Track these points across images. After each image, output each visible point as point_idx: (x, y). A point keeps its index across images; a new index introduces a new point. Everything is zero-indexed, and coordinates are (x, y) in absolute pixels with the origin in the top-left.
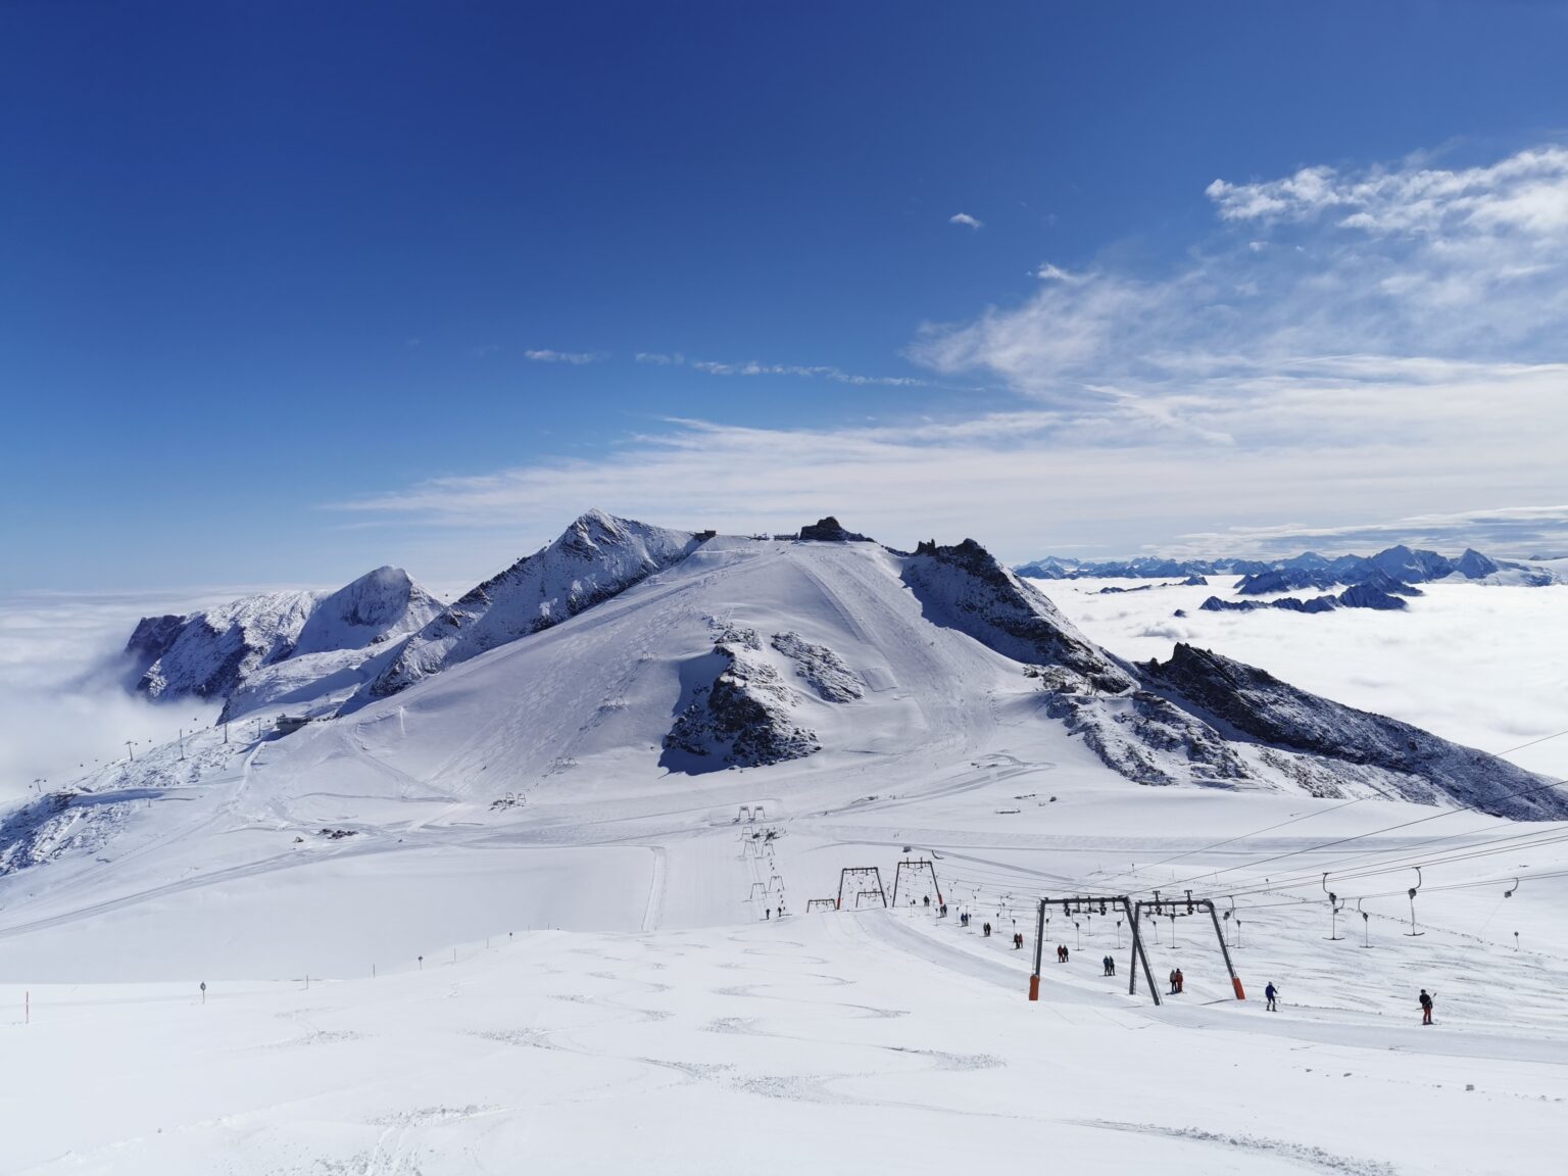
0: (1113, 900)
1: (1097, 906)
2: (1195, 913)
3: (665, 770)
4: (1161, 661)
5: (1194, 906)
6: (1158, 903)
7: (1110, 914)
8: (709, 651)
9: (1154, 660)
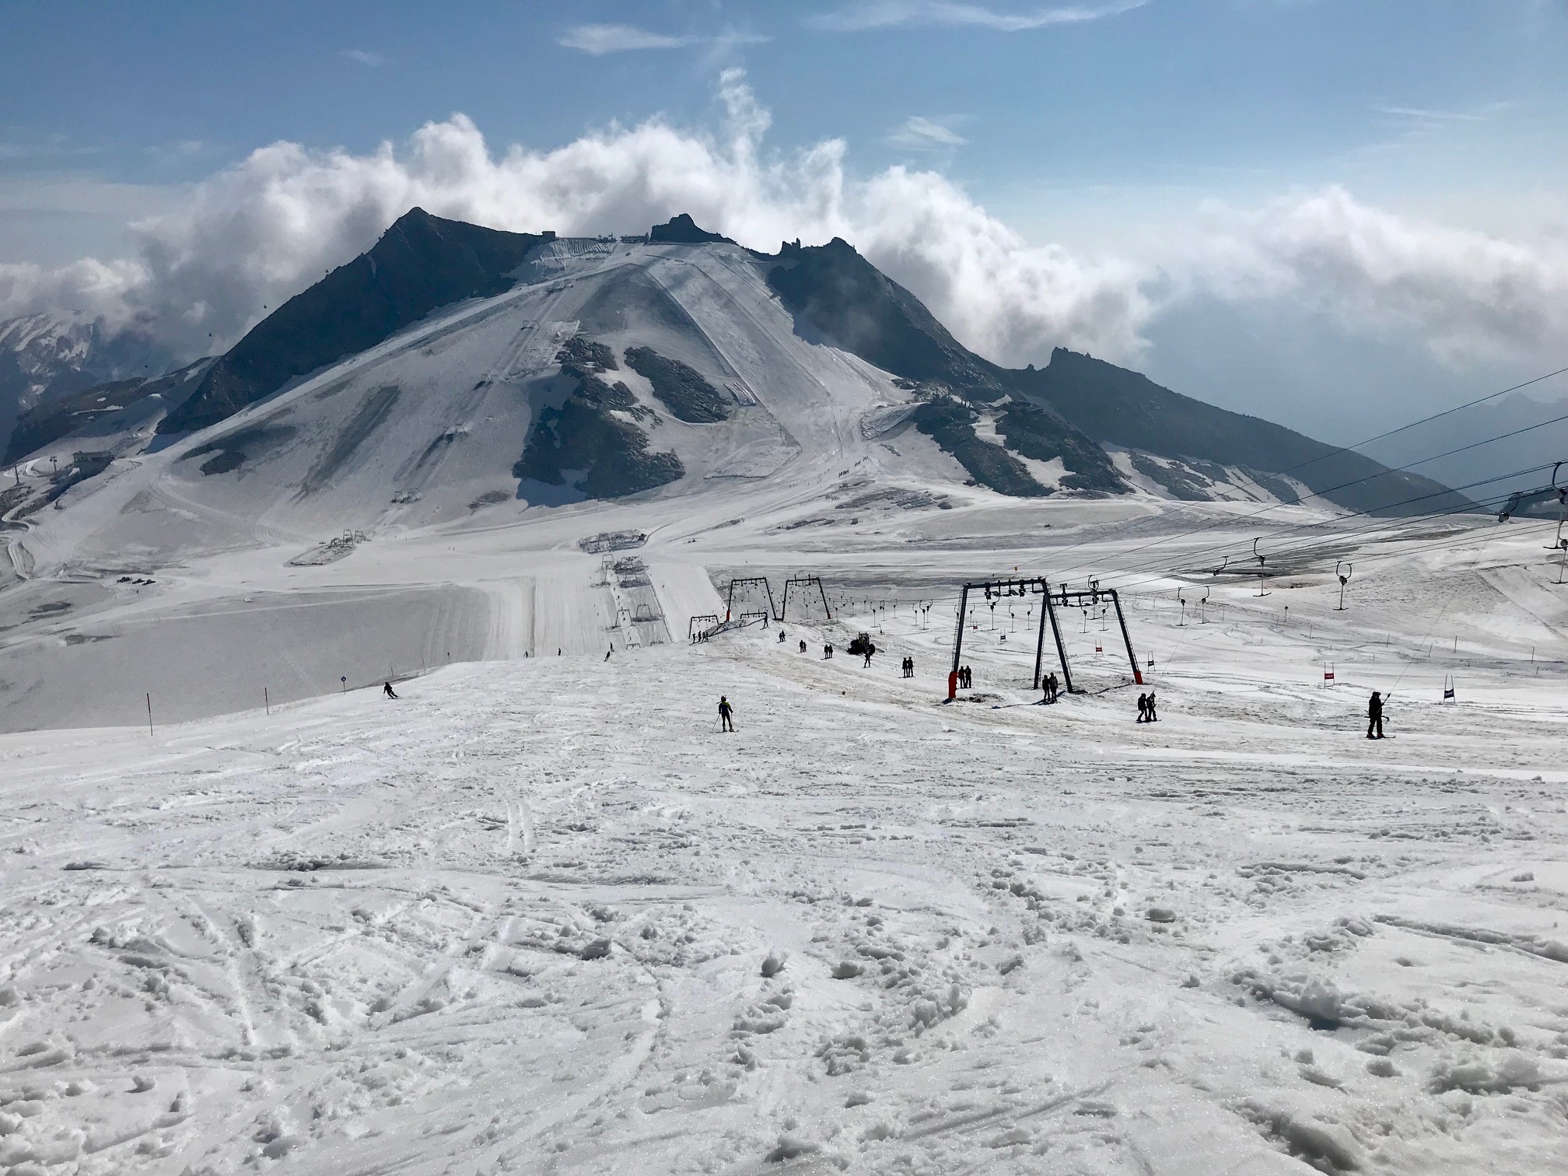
0: (1032, 582)
1: (1016, 588)
2: (1100, 603)
3: (524, 503)
4: (1037, 368)
5: (1099, 596)
6: (1065, 595)
7: (1028, 595)
8: (557, 372)
9: (1031, 367)
